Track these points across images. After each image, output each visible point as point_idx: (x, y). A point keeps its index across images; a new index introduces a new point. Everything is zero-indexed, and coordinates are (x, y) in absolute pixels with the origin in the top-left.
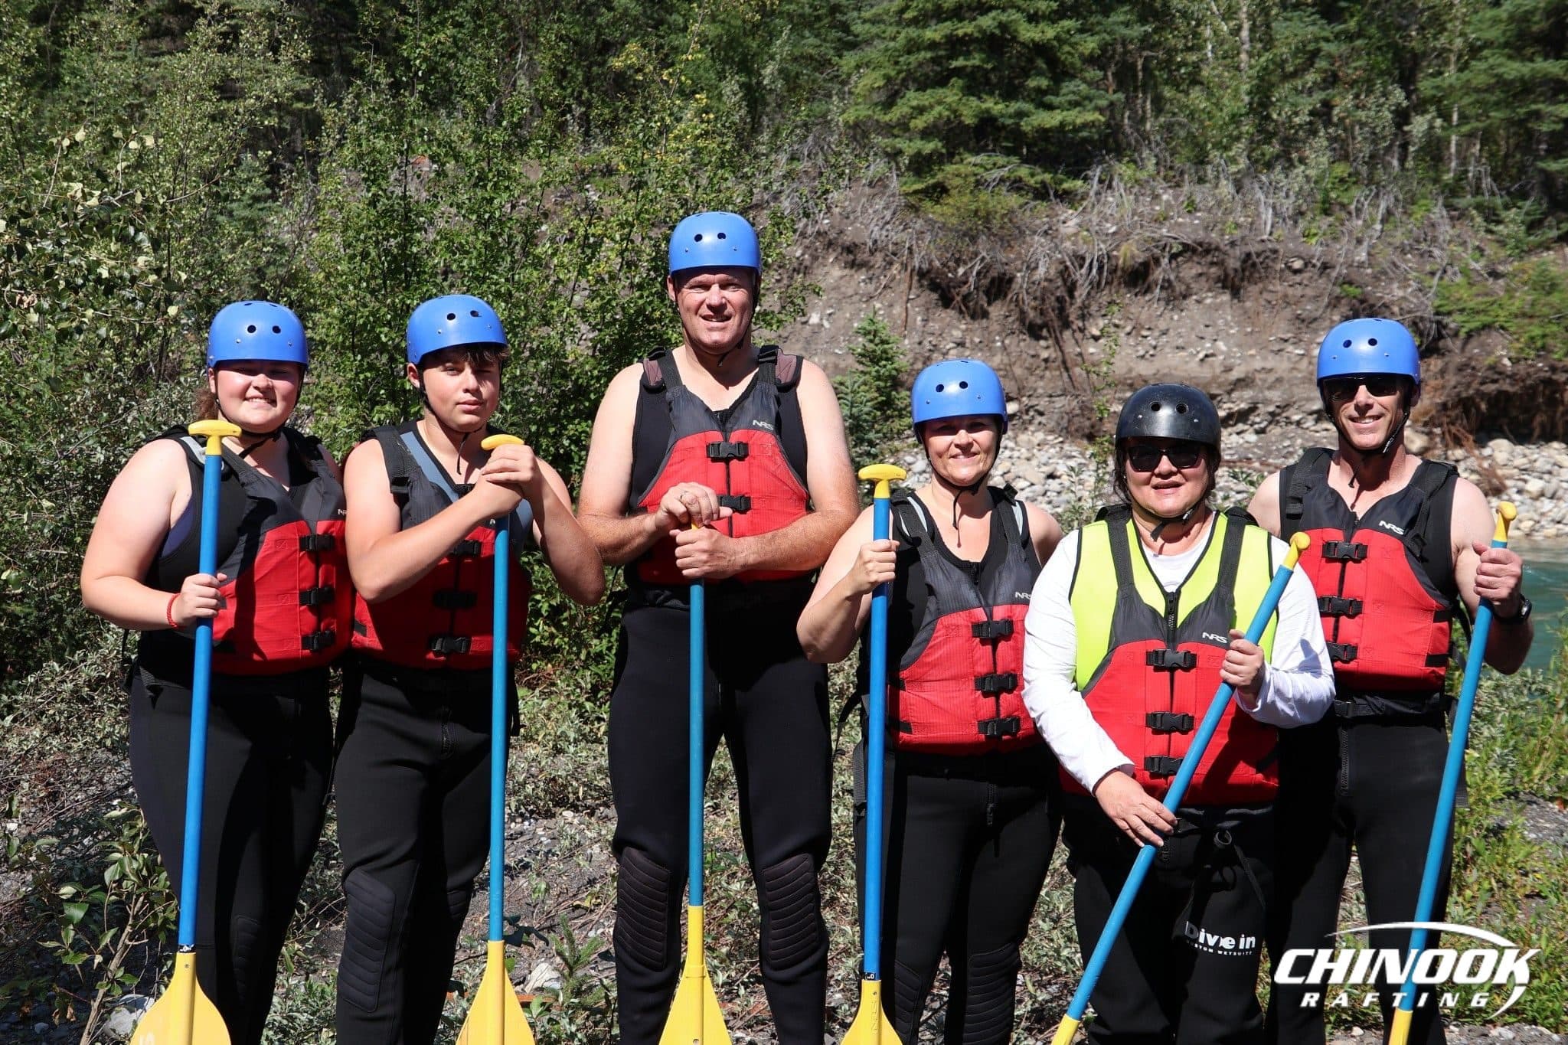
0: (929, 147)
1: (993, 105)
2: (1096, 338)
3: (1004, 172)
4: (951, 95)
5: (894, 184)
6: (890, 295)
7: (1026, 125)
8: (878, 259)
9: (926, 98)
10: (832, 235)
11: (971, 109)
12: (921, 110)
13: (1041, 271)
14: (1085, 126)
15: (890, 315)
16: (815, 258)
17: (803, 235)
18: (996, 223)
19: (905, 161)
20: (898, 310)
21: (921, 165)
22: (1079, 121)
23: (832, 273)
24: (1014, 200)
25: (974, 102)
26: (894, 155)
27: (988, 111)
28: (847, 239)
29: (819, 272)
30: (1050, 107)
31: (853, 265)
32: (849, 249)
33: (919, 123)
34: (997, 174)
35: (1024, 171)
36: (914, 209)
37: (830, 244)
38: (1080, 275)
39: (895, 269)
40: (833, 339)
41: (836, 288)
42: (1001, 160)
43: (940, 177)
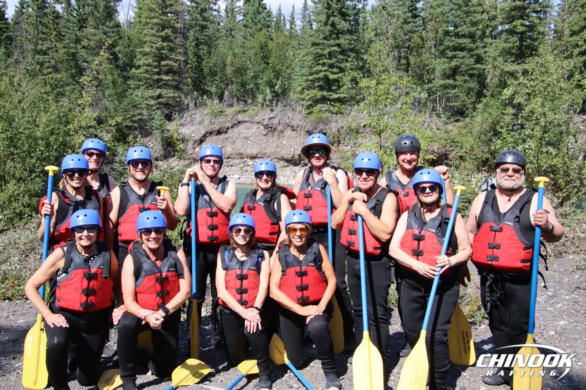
0: (309, 103)
1: (325, 93)
2: (347, 146)
3: (326, 108)
4: (315, 91)
5: (303, 112)
6: (301, 137)
7: (331, 98)
8: (299, 129)
9: (309, 92)
10: (289, 124)
11: (319, 94)
12: (308, 95)
13: (333, 131)
14: (345, 97)
15: (300, 141)
16: (285, 129)
17: (282, 124)
18: (323, 119)
19: (305, 107)
20: (302, 140)
21: (308, 107)
22: (343, 96)
23: (289, 132)
24: (328, 114)
25: (320, 93)
26: (303, 105)
27: (323, 95)
28: (292, 124)
29: (286, 132)
30: (337, 93)
31: (293, 130)
32: (292, 127)
33: (307, 98)
34: (325, 109)
35: (332, 108)
36: (306, 117)
37: (288, 126)
38: (342, 131)
39: (303, 130)
40: (287, 147)
41: (289, 136)
42: (326, 105)
43: (312, 110)
